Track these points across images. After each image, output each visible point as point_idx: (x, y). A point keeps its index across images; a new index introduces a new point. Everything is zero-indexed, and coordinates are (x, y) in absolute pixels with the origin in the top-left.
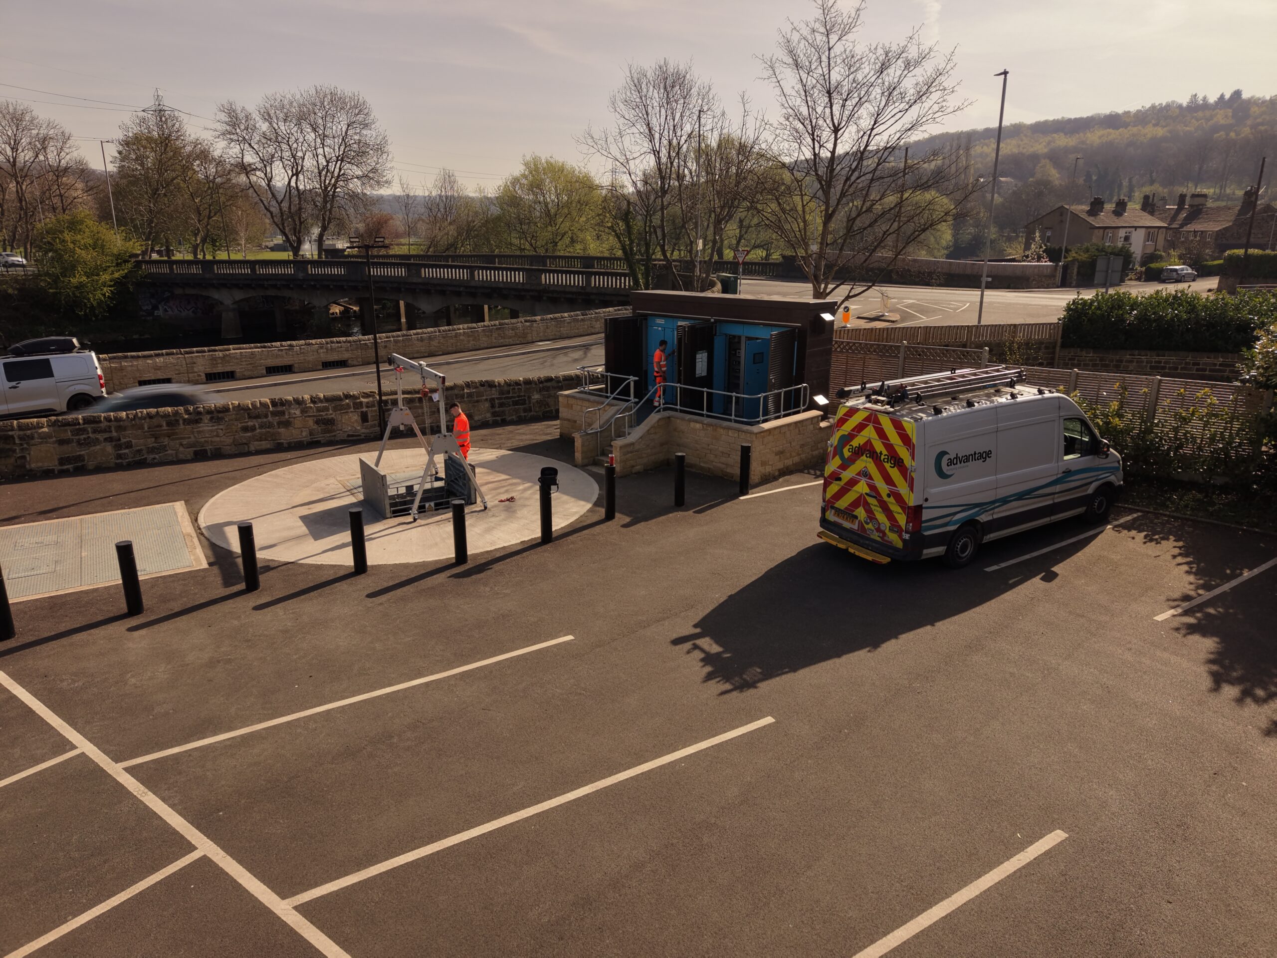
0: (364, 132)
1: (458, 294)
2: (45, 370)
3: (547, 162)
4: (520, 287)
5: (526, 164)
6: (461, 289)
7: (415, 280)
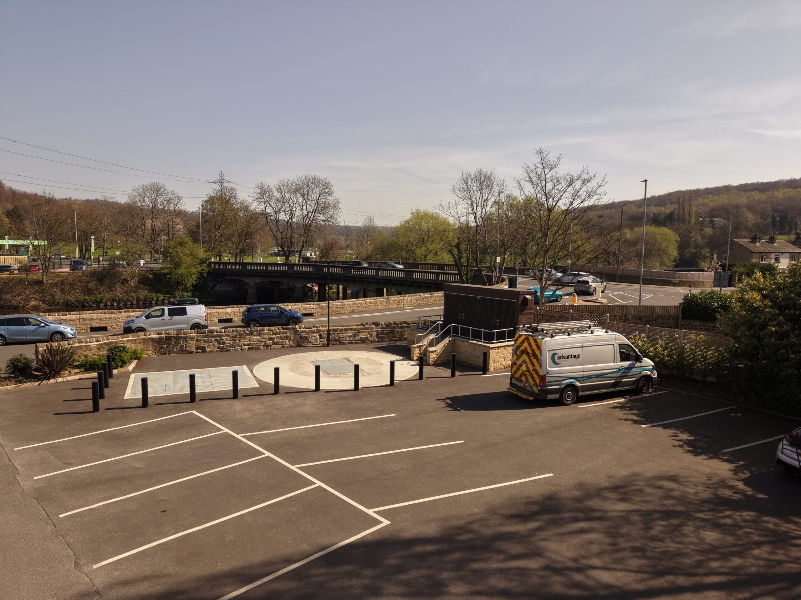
0: (328, 198)
1: (370, 282)
2: (183, 312)
3: (424, 213)
4: (402, 279)
5: (412, 214)
6: (372, 280)
7: (348, 275)
